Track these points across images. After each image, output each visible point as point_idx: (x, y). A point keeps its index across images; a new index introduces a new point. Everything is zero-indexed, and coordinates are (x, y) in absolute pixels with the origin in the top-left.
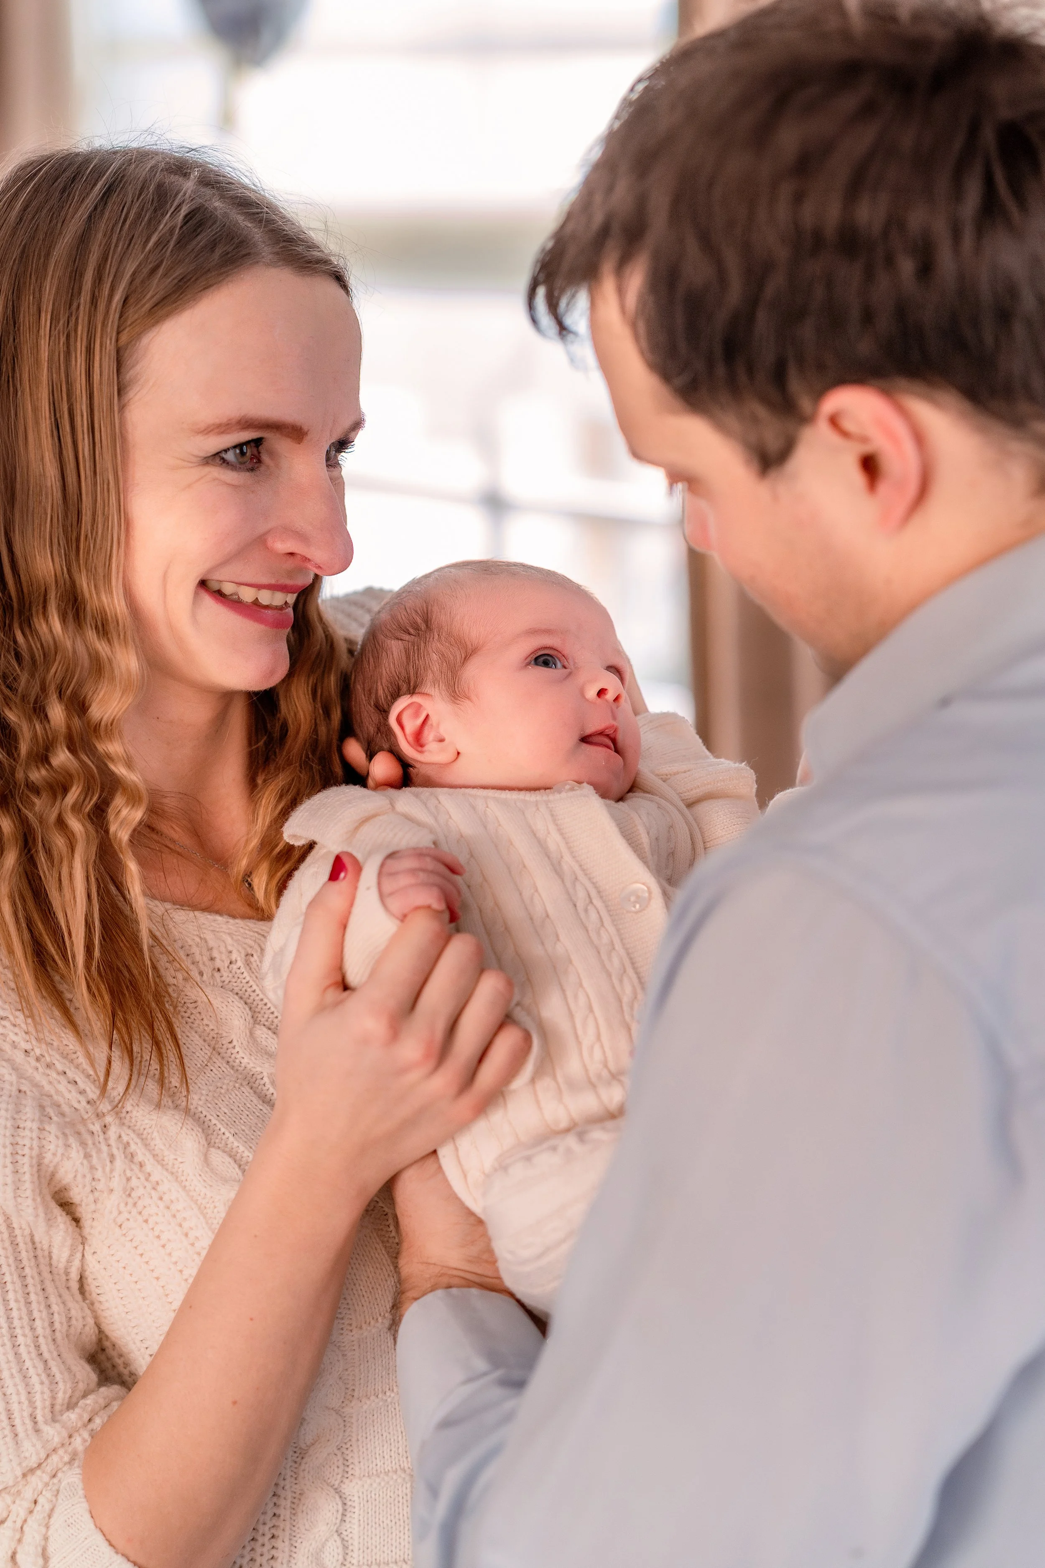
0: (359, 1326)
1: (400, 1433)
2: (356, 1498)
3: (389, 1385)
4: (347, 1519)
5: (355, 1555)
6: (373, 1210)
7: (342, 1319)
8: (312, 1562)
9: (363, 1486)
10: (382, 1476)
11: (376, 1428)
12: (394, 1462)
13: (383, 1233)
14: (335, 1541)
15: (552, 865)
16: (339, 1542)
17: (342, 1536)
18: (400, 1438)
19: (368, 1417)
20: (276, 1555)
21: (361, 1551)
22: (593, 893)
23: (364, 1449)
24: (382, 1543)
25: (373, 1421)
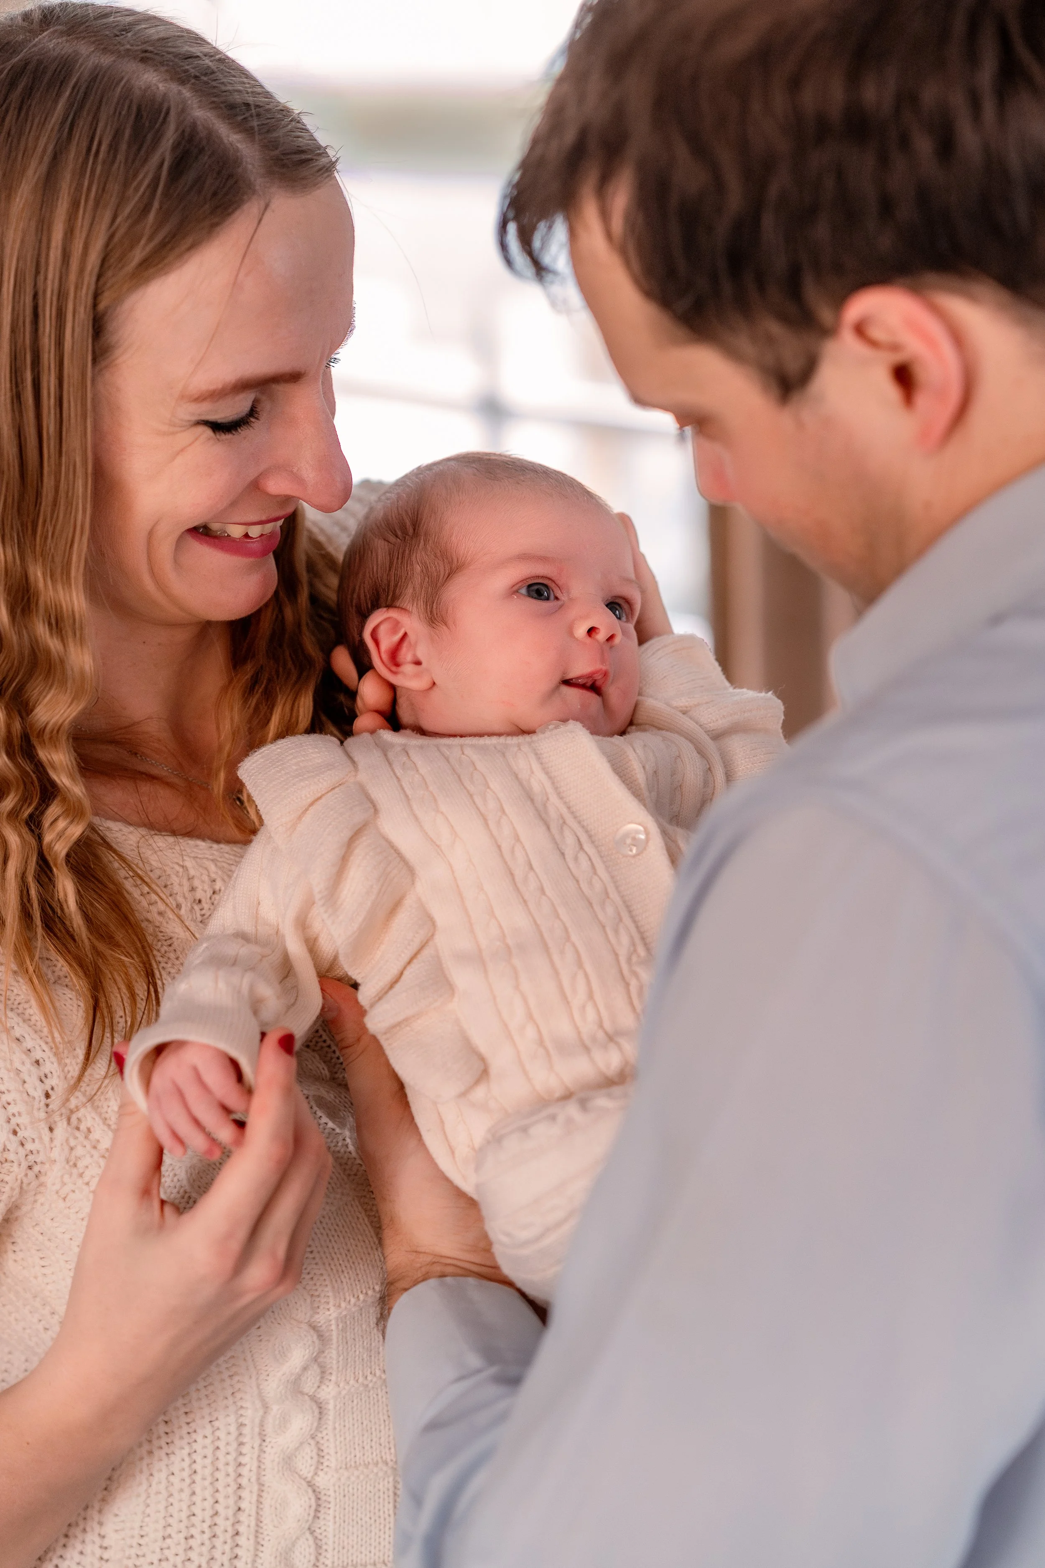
0: (337, 1304)
1: (382, 1422)
2: (331, 1493)
3: (371, 1368)
4: (321, 1515)
5: (329, 1555)
6: (355, 1175)
7: (319, 1296)
8: (280, 1562)
9: (340, 1479)
10: (361, 1468)
11: (355, 1415)
12: (375, 1454)
13: (366, 1200)
14: (307, 1540)
15: (537, 809)
16: (311, 1542)
17: (315, 1534)
18: (382, 1427)
19: (346, 1404)
20: (240, 1554)
21: (336, 1551)
22: (584, 838)
23: (342, 1439)
24: (360, 1543)
25: (352, 1408)
